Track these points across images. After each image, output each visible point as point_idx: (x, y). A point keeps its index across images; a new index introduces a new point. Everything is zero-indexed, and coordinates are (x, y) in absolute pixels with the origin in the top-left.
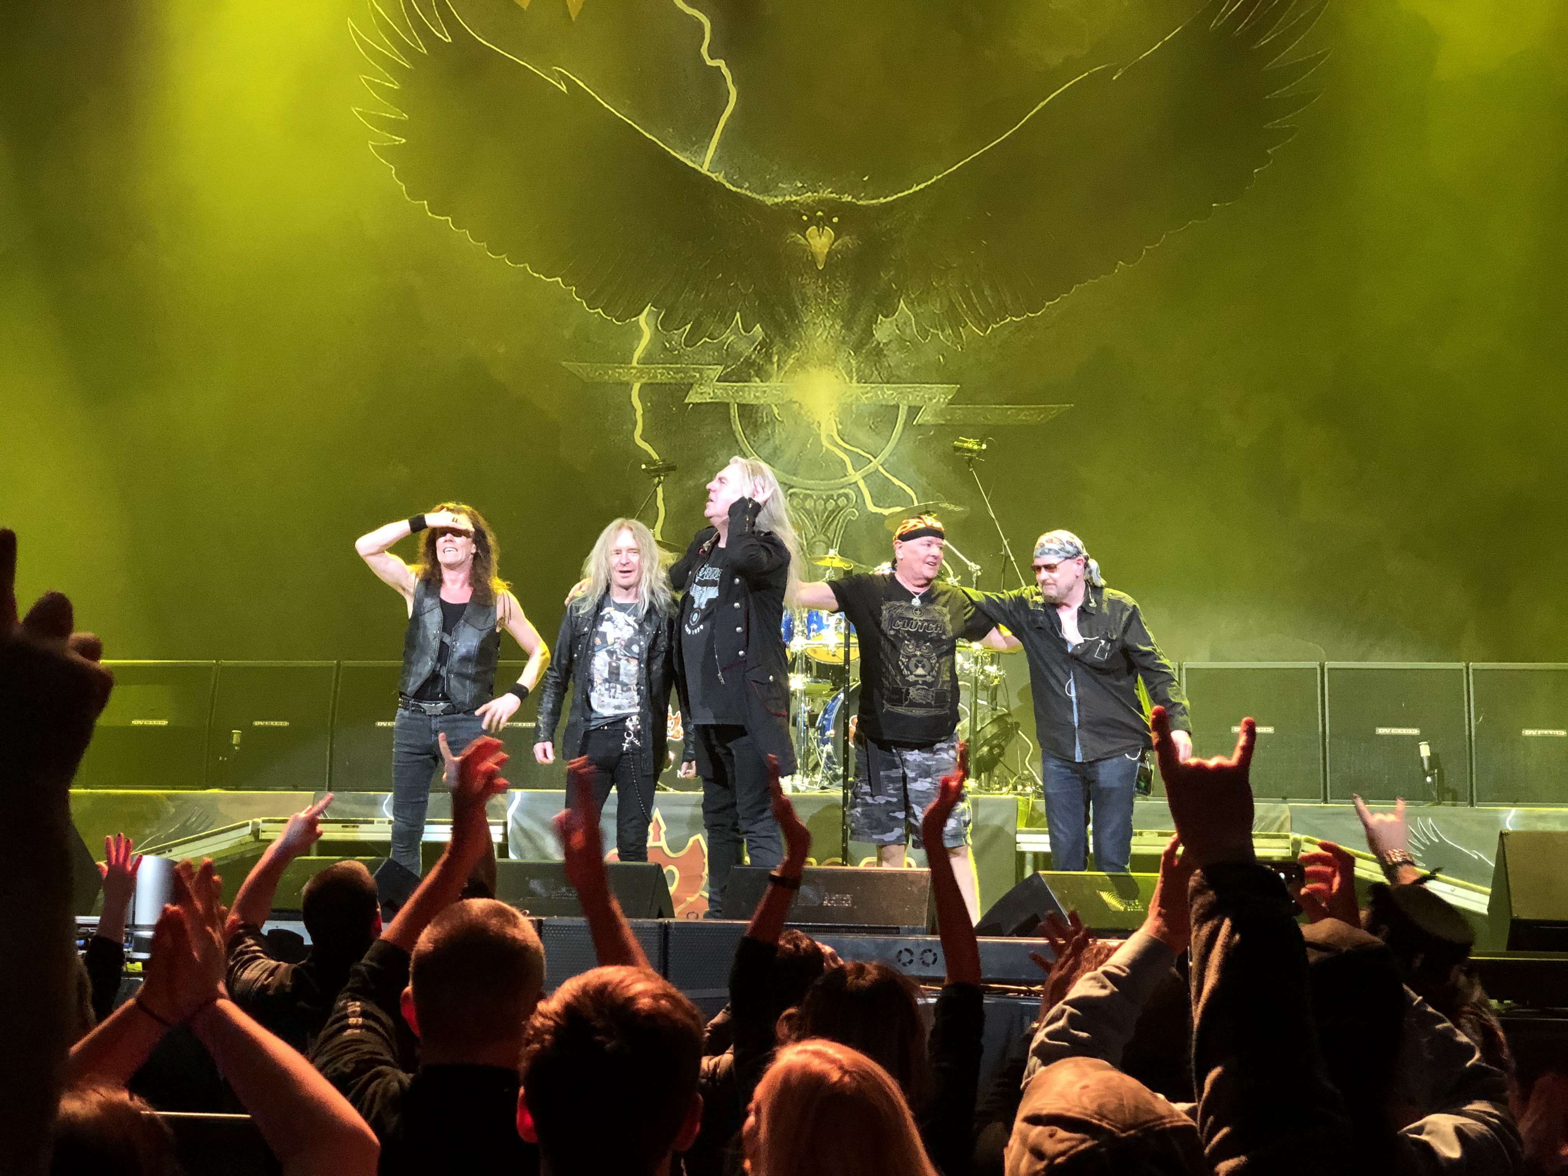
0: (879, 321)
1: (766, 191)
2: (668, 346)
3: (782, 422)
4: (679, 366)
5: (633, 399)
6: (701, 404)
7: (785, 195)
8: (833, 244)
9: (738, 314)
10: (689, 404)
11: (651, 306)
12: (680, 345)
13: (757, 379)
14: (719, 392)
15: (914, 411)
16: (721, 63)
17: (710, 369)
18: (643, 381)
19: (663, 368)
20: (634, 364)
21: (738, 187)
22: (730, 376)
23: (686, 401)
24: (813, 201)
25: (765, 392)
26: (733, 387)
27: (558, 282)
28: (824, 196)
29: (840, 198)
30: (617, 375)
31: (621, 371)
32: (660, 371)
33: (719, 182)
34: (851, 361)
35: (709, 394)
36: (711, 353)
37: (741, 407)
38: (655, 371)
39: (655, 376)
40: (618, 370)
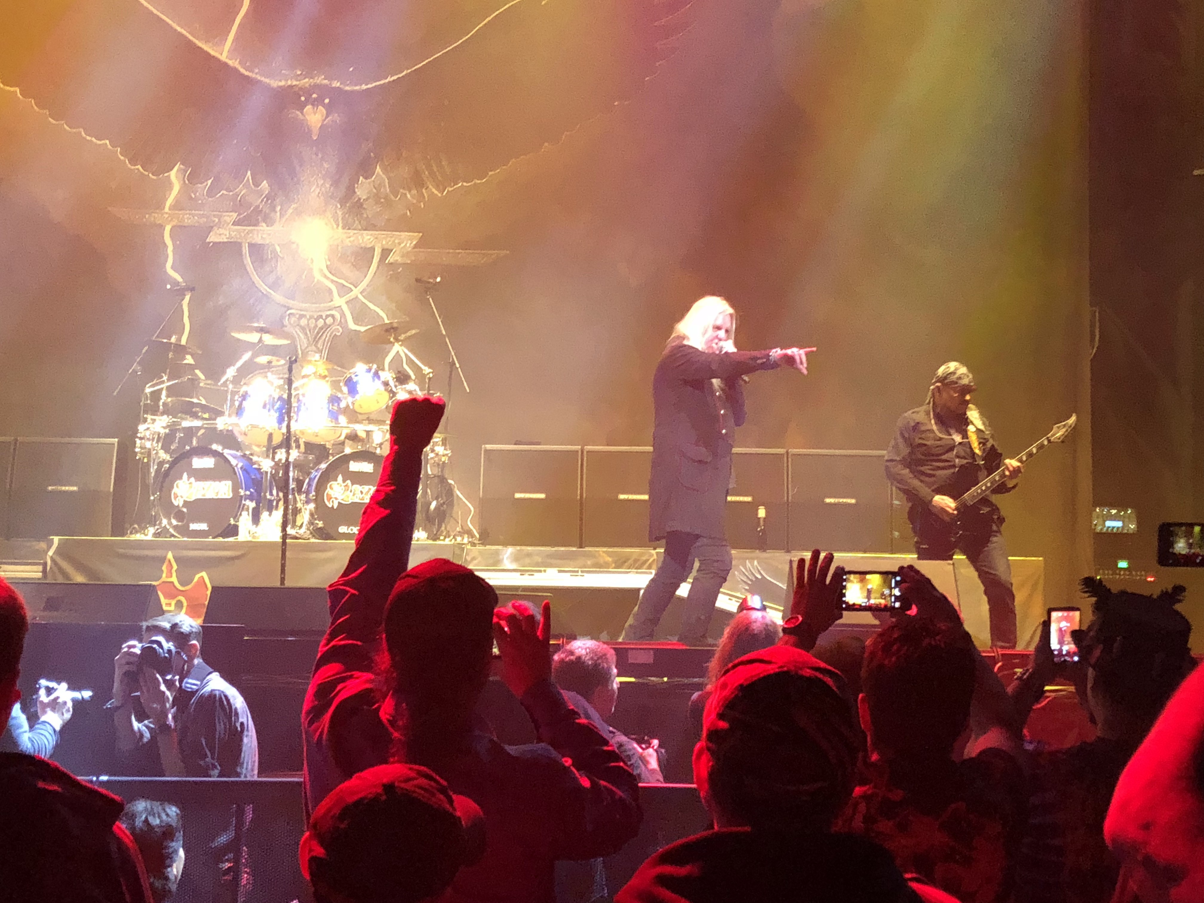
0: (360, 182)
1: (273, 76)
2: (193, 196)
3: (283, 258)
4: (202, 212)
5: (165, 238)
6: (220, 243)
7: (287, 80)
8: (325, 120)
9: (249, 173)
10: (209, 243)
11: (181, 163)
12: (203, 195)
13: (264, 224)
14: (233, 234)
15: (386, 252)
17: (228, 216)
18: (174, 223)
19: (190, 214)
20: (167, 209)
21: (250, 72)
22: (243, 222)
23: (208, 240)
24: (310, 85)
25: (269, 235)
26: (245, 230)
27: (106, 143)
28: (318, 82)
29: (330, 84)
30: (152, 219)
31: (156, 214)
32: (187, 216)
33: (235, 67)
34: (338, 212)
35: (226, 235)
36: (228, 203)
37: (251, 246)
38: (183, 217)
39: (183, 220)
40: (153, 214)
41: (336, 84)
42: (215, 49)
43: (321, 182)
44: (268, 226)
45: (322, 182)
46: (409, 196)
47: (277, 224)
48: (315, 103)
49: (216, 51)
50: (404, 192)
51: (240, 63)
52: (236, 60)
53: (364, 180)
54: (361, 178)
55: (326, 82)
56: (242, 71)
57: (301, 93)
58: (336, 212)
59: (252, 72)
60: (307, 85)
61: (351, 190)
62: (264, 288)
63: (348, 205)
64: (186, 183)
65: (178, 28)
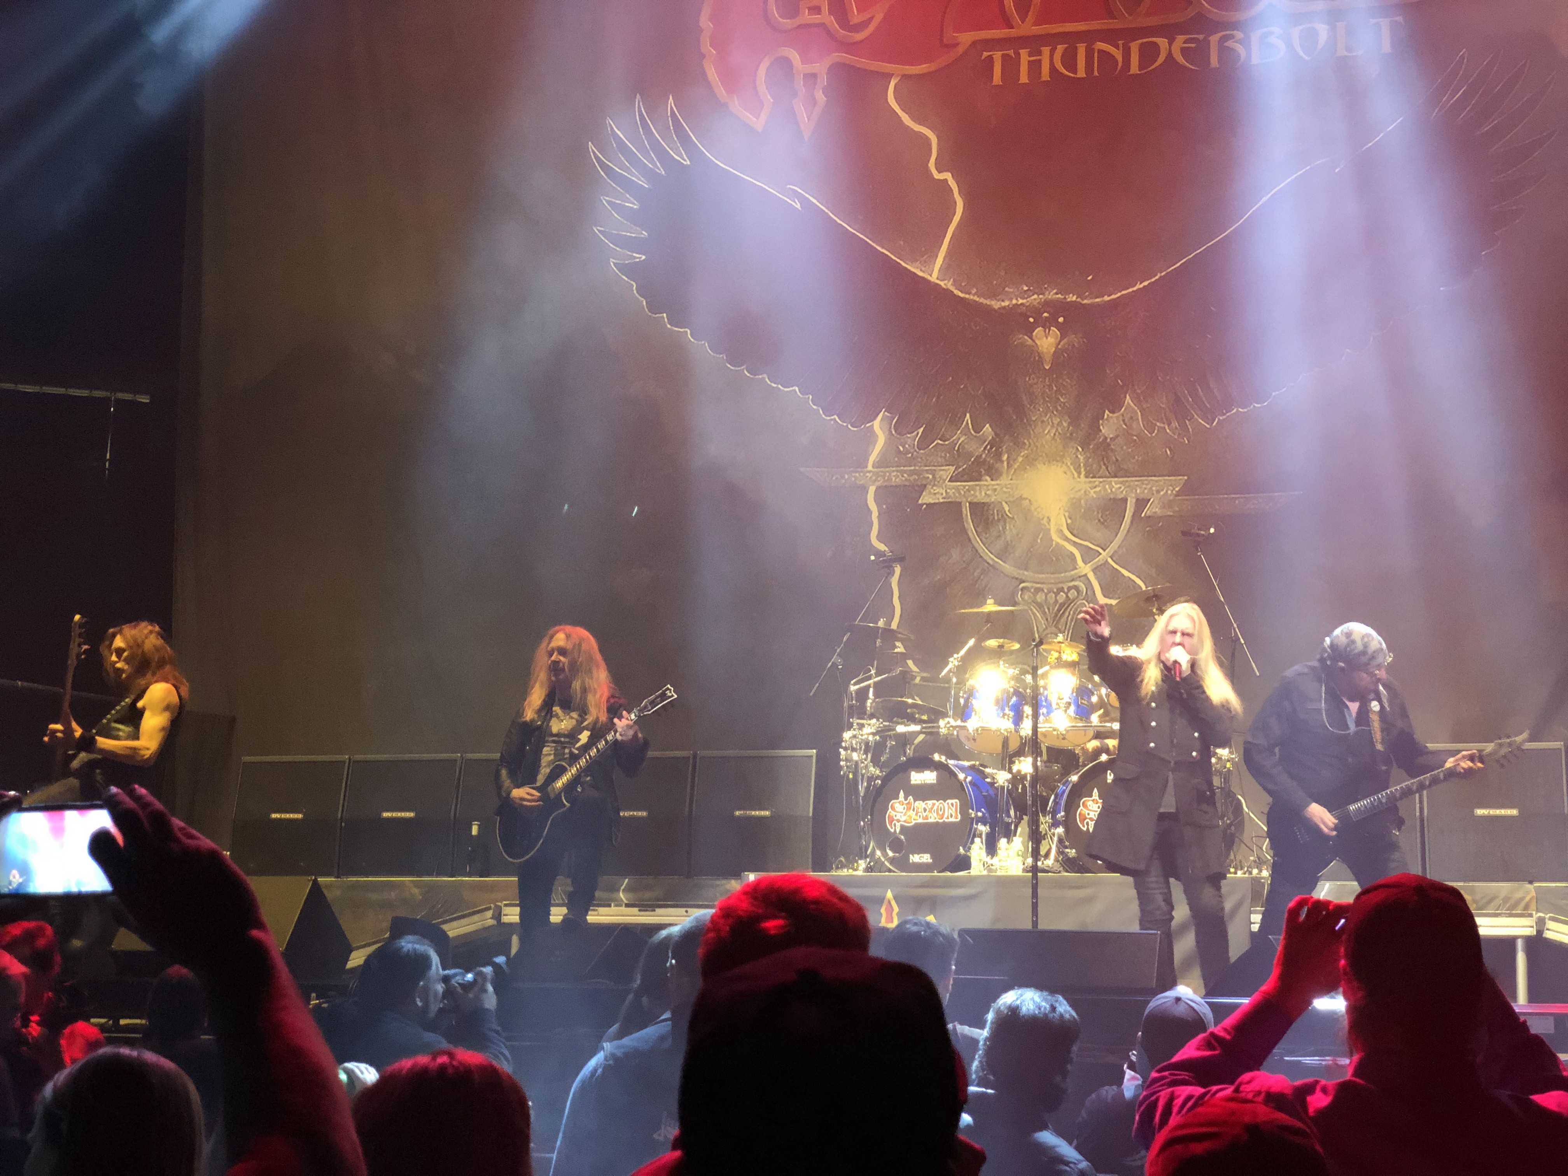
0: (1106, 417)
1: (994, 296)
2: (901, 449)
3: (1013, 518)
4: (912, 468)
5: (869, 502)
6: (935, 504)
7: (1011, 299)
8: (1059, 344)
9: (968, 415)
10: (922, 505)
11: (885, 411)
12: (914, 447)
13: (988, 478)
14: (951, 492)
15: (1141, 503)
16: (947, 176)
17: (943, 470)
18: (878, 484)
19: (897, 471)
20: (870, 468)
21: (966, 293)
22: (962, 476)
23: (920, 502)
24: (1038, 303)
25: (995, 490)
26: (964, 487)
27: (795, 391)
28: (1050, 297)
29: (1065, 298)
30: (853, 479)
31: (857, 475)
32: (895, 474)
33: (948, 289)
34: (1079, 456)
35: (942, 494)
36: (943, 455)
37: (973, 505)
38: (890, 474)
39: (890, 479)
40: (853, 474)
41: (1072, 298)
42: (923, 269)
43: (1056, 421)
44: (992, 480)
45: (1059, 420)
46: (1168, 431)
47: (1004, 475)
48: (1046, 324)
49: (924, 272)
50: (1162, 425)
51: (954, 284)
52: (949, 281)
53: (1111, 415)
54: (1107, 411)
55: (1059, 296)
56: (957, 292)
57: (1028, 314)
58: (1077, 457)
59: (969, 293)
60: (1035, 303)
61: (1096, 429)
62: (990, 558)
63: (1091, 447)
64: (893, 435)
65: (879, 248)
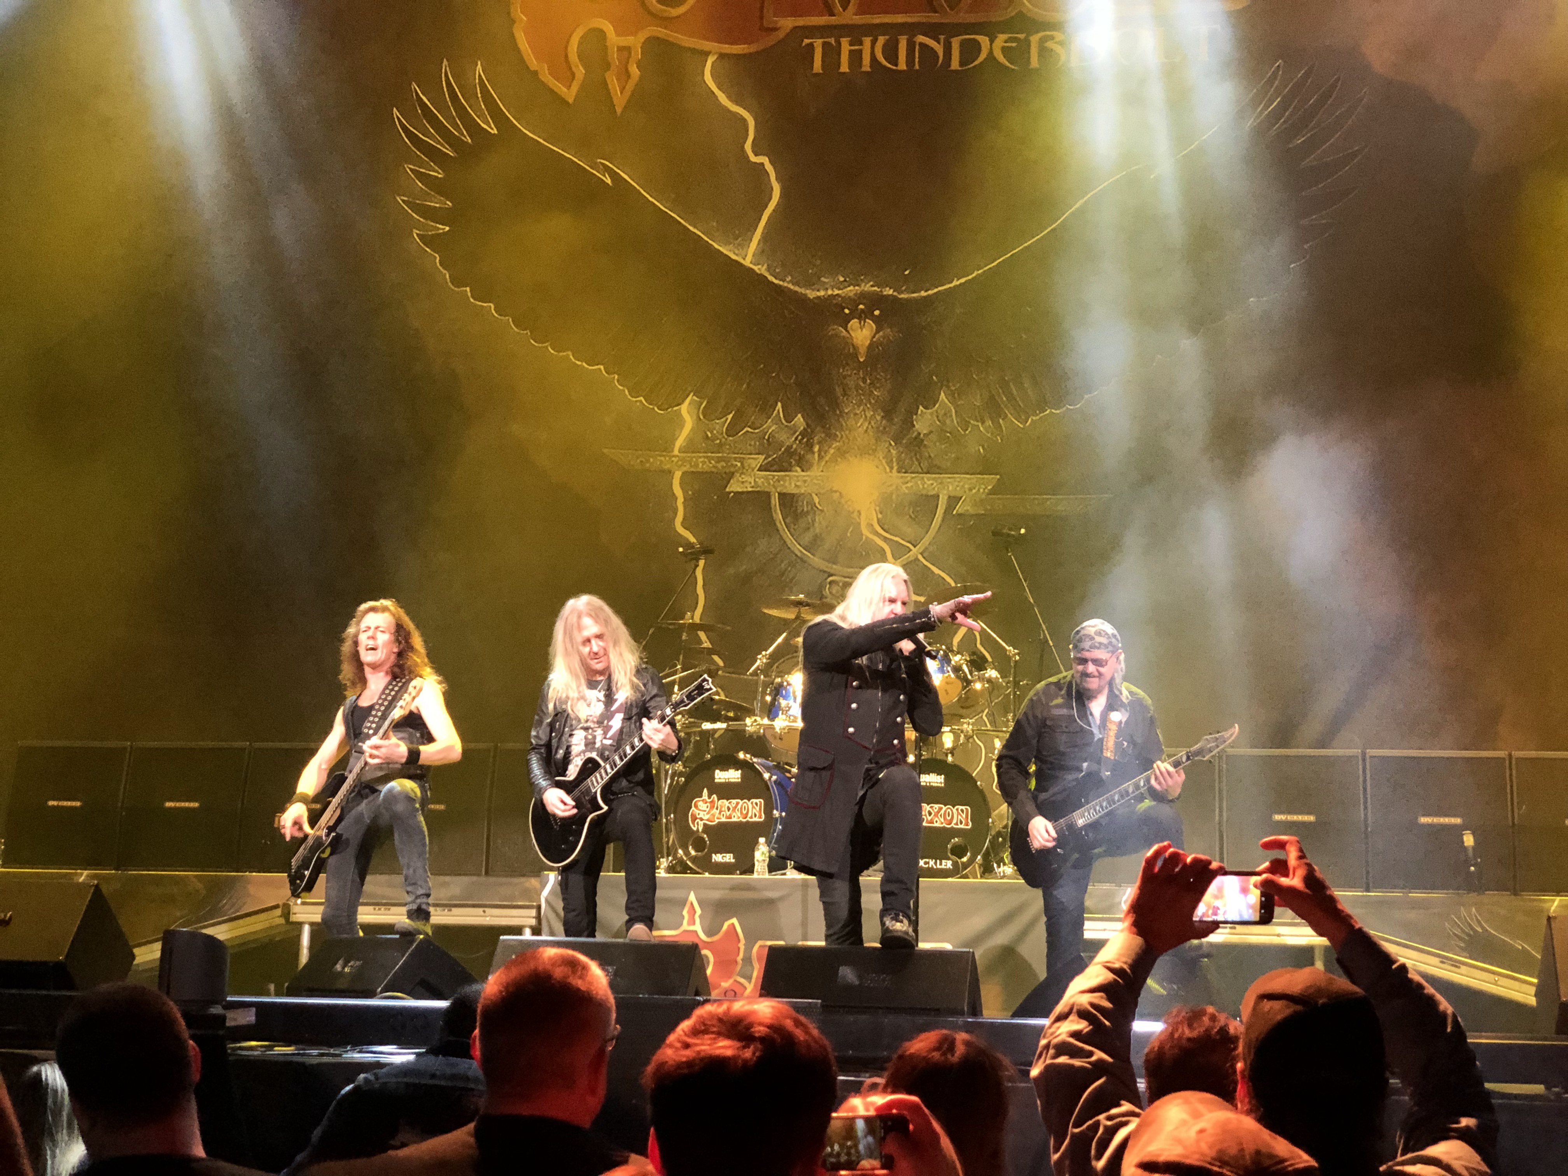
0: (919, 412)
1: (809, 284)
2: (710, 435)
3: (822, 511)
4: (720, 455)
5: (674, 488)
6: (742, 493)
7: (827, 289)
8: (874, 337)
9: (779, 404)
10: (730, 493)
11: (694, 395)
12: (722, 433)
13: (798, 469)
14: (760, 481)
15: (953, 501)
16: (764, 160)
17: (753, 458)
18: (684, 469)
19: (704, 457)
20: (676, 452)
21: (780, 280)
22: (771, 466)
23: (727, 490)
24: (855, 294)
25: (805, 481)
26: (774, 476)
27: (601, 371)
28: (866, 289)
29: (881, 291)
30: (658, 463)
31: (663, 458)
32: (702, 460)
33: (761, 274)
34: (892, 451)
35: (750, 483)
36: (753, 443)
37: (782, 496)
38: (697, 460)
39: (697, 465)
40: (659, 458)
41: (888, 291)
42: (737, 252)
43: (870, 414)
44: (803, 471)
45: (872, 413)
46: (981, 429)
47: (815, 467)
48: (862, 316)
49: (737, 255)
50: (976, 423)
51: (768, 270)
52: (763, 266)
53: (924, 410)
54: (921, 408)
55: (876, 288)
56: (771, 278)
57: (843, 305)
58: (890, 451)
59: (784, 281)
60: (851, 294)
61: (909, 424)
62: (798, 549)
63: (904, 441)
64: (700, 419)
65: (691, 228)
